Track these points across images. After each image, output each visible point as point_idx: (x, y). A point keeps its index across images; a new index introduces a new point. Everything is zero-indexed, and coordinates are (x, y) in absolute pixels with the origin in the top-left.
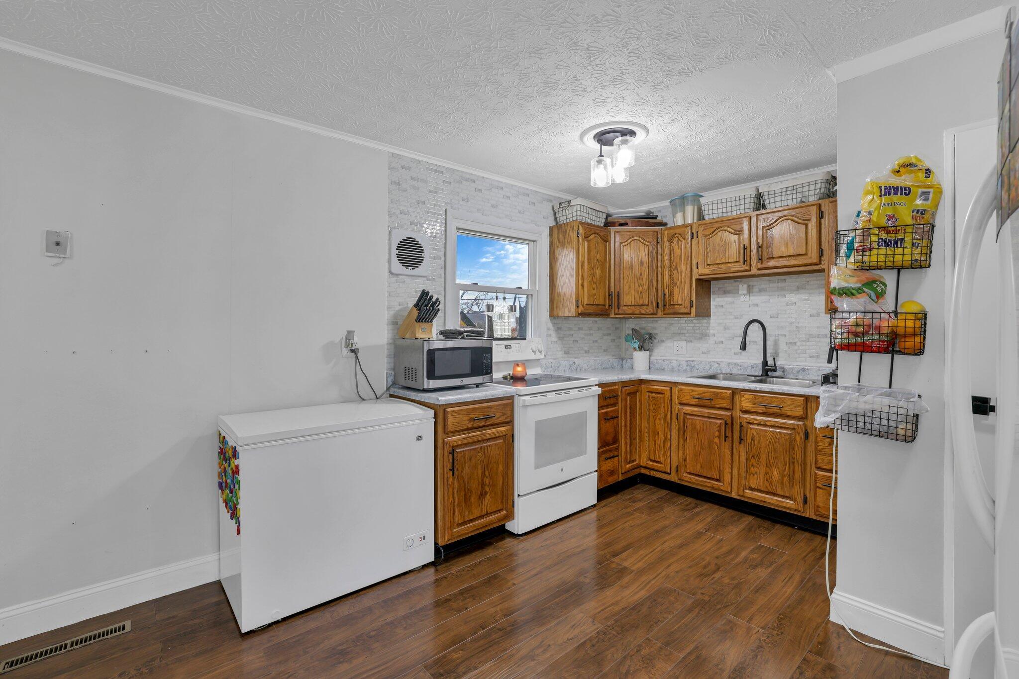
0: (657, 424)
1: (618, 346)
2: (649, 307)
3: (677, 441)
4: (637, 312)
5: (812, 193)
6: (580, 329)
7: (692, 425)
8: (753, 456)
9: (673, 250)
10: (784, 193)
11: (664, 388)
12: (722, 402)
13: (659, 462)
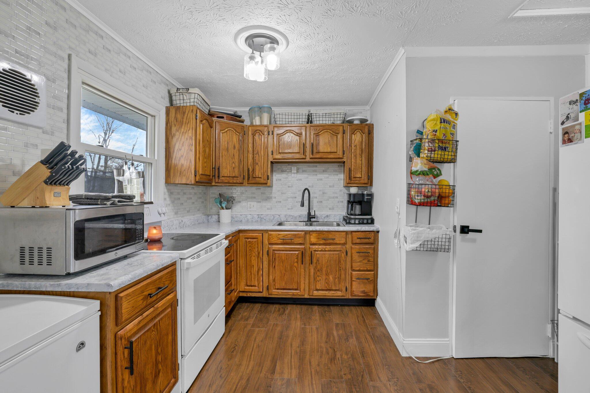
0: (252, 260)
1: (205, 206)
2: (239, 179)
3: (267, 270)
4: (231, 181)
5: (339, 119)
6: (185, 194)
7: (279, 257)
8: (318, 270)
9: (256, 141)
10: (324, 116)
11: (258, 234)
12: (299, 240)
13: (255, 286)
